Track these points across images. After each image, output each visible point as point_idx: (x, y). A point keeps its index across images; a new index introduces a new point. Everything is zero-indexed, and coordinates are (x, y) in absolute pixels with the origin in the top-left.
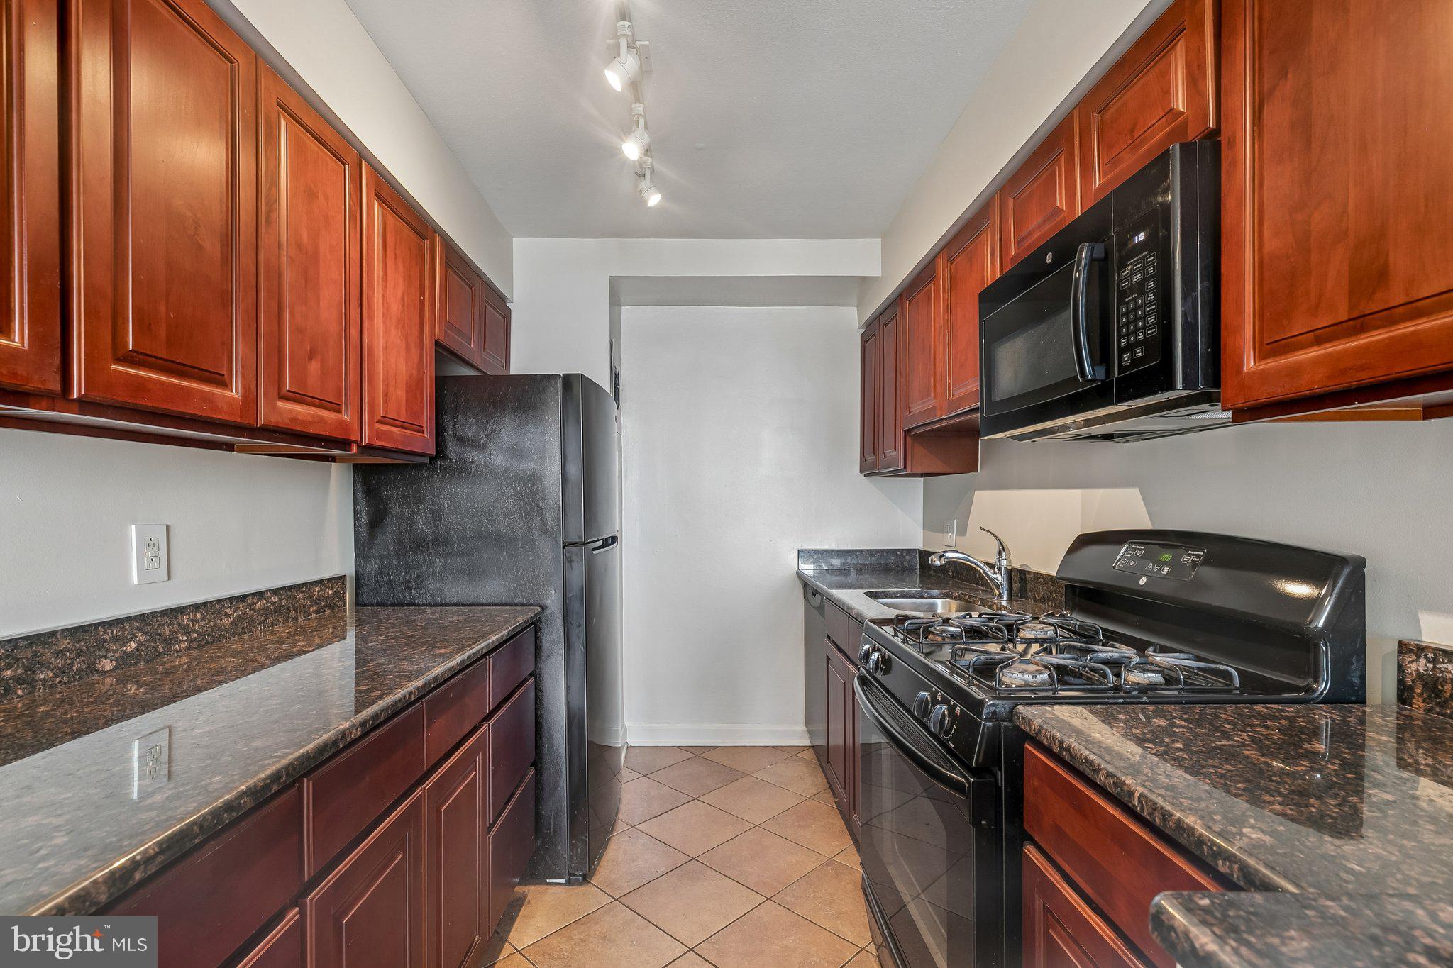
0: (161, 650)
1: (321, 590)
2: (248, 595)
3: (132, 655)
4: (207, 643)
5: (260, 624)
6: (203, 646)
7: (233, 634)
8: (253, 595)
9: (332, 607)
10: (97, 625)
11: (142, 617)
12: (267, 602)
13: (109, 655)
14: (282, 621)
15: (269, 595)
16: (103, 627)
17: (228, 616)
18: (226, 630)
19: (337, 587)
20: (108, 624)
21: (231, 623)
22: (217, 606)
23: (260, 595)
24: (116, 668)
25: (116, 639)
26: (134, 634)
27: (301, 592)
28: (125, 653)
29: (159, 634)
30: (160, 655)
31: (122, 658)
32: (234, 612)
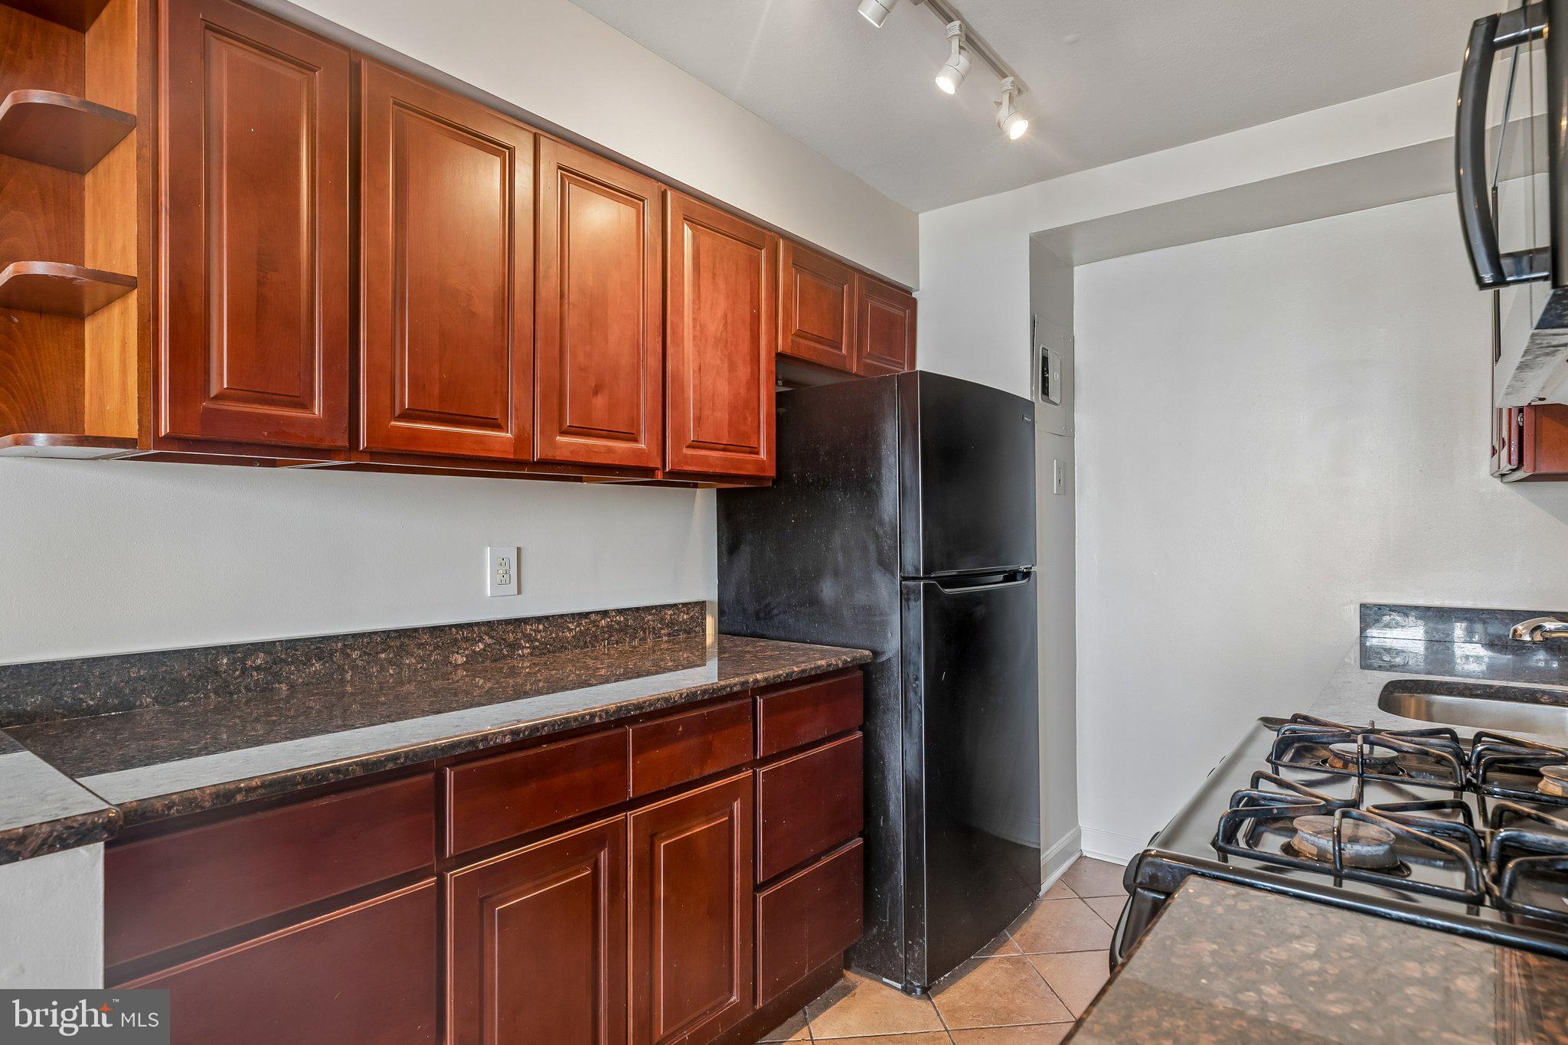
0: (506, 653)
1: (675, 614)
2: (591, 613)
3: (479, 653)
4: (549, 651)
5: (603, 640)
6: (545, 654)
7: (575, 647)
8: (597, 613)
9: (688, 632)
10: (451, 627)
11: (489, 624)
12: (612, 621)
13: (460, 651)
14: (627, 639)
15: (614, 614)
16: (456, 628)
17: (570, 630)
18: (569, 644)
19: (695, 612)
20: (460, 627)
21: (573, 637)
22: (559, 620)
23: (605, 613)
24: (466, 662)
25: (466, 639)
26: (481, 637)
27: (650, 614)
28: (474, 651)
29: (504, 639)
30: (505, 657)
31: (471, 656)
32: (577, 626)
